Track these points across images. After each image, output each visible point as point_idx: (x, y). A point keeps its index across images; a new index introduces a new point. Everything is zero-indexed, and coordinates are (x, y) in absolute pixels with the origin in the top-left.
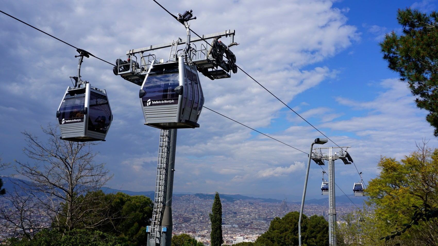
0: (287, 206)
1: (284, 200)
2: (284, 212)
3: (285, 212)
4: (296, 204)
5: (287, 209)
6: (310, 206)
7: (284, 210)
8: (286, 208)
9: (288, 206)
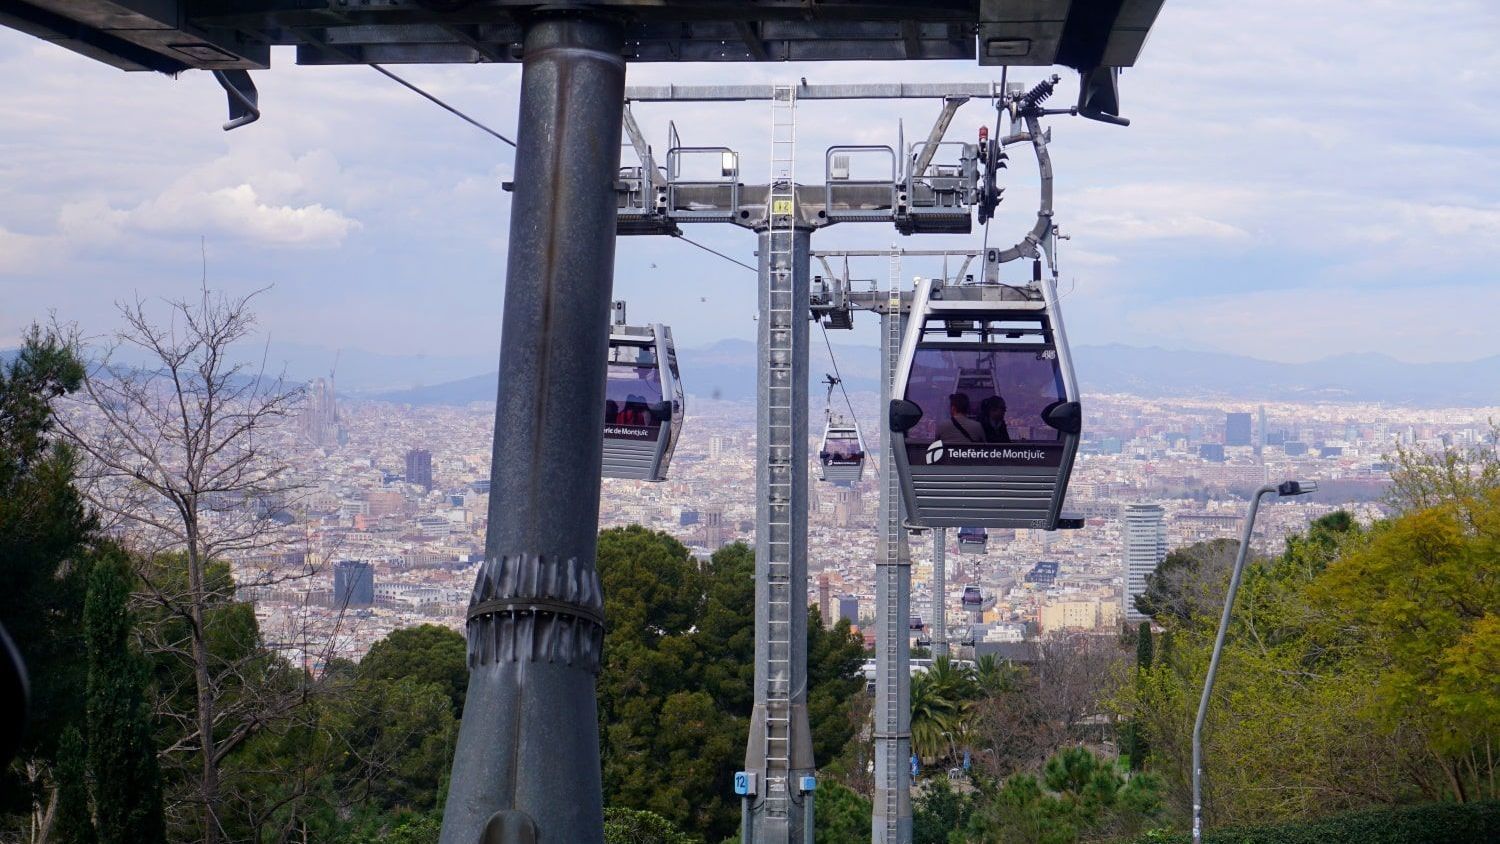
0: (336, 418)
1: (322, 380)
2: (321, 452)
3: (328, 453)
4: (391, 407)
5: (340, 436)
6: (472, 413)
7: (320, 444)
8: (334, 430)
9: (343, 416)
